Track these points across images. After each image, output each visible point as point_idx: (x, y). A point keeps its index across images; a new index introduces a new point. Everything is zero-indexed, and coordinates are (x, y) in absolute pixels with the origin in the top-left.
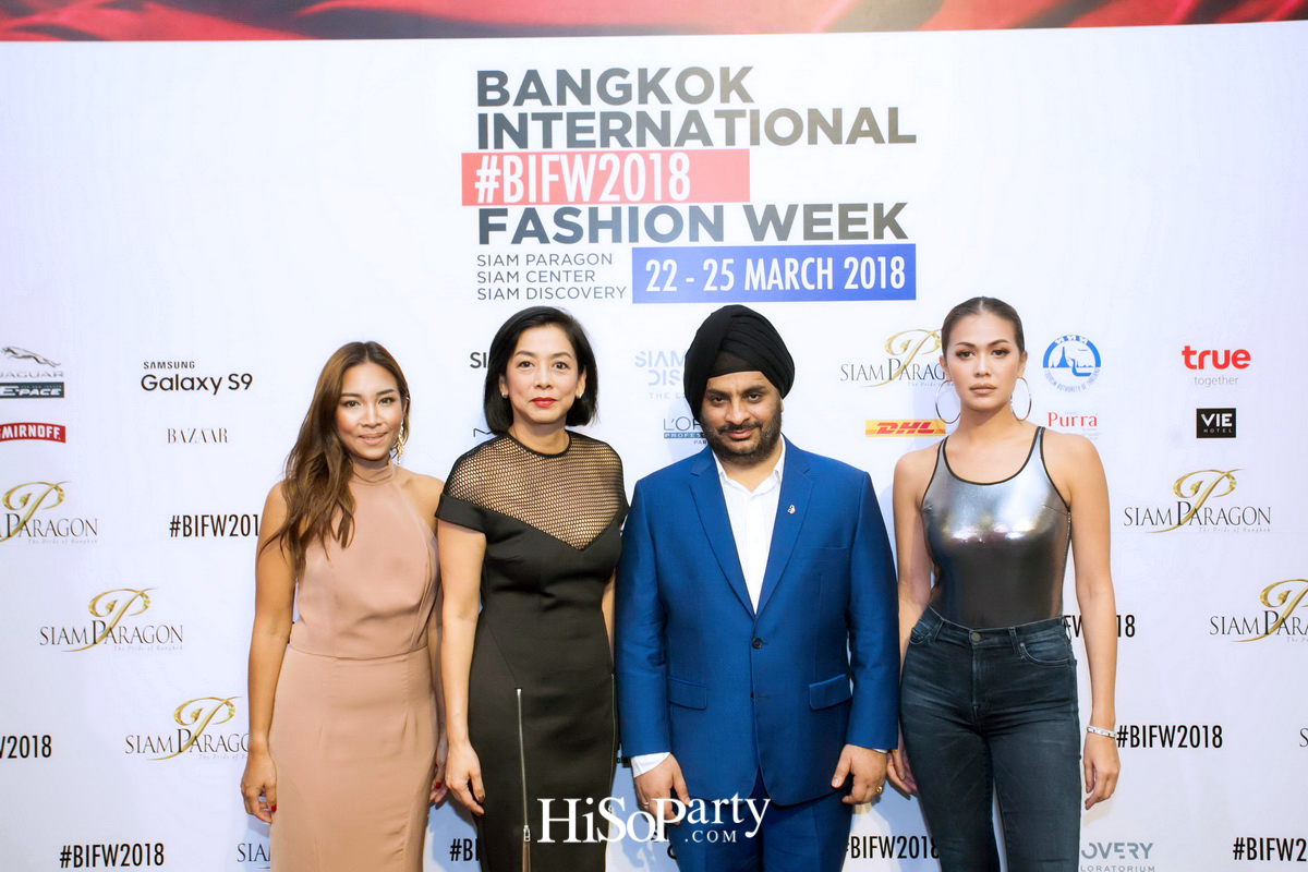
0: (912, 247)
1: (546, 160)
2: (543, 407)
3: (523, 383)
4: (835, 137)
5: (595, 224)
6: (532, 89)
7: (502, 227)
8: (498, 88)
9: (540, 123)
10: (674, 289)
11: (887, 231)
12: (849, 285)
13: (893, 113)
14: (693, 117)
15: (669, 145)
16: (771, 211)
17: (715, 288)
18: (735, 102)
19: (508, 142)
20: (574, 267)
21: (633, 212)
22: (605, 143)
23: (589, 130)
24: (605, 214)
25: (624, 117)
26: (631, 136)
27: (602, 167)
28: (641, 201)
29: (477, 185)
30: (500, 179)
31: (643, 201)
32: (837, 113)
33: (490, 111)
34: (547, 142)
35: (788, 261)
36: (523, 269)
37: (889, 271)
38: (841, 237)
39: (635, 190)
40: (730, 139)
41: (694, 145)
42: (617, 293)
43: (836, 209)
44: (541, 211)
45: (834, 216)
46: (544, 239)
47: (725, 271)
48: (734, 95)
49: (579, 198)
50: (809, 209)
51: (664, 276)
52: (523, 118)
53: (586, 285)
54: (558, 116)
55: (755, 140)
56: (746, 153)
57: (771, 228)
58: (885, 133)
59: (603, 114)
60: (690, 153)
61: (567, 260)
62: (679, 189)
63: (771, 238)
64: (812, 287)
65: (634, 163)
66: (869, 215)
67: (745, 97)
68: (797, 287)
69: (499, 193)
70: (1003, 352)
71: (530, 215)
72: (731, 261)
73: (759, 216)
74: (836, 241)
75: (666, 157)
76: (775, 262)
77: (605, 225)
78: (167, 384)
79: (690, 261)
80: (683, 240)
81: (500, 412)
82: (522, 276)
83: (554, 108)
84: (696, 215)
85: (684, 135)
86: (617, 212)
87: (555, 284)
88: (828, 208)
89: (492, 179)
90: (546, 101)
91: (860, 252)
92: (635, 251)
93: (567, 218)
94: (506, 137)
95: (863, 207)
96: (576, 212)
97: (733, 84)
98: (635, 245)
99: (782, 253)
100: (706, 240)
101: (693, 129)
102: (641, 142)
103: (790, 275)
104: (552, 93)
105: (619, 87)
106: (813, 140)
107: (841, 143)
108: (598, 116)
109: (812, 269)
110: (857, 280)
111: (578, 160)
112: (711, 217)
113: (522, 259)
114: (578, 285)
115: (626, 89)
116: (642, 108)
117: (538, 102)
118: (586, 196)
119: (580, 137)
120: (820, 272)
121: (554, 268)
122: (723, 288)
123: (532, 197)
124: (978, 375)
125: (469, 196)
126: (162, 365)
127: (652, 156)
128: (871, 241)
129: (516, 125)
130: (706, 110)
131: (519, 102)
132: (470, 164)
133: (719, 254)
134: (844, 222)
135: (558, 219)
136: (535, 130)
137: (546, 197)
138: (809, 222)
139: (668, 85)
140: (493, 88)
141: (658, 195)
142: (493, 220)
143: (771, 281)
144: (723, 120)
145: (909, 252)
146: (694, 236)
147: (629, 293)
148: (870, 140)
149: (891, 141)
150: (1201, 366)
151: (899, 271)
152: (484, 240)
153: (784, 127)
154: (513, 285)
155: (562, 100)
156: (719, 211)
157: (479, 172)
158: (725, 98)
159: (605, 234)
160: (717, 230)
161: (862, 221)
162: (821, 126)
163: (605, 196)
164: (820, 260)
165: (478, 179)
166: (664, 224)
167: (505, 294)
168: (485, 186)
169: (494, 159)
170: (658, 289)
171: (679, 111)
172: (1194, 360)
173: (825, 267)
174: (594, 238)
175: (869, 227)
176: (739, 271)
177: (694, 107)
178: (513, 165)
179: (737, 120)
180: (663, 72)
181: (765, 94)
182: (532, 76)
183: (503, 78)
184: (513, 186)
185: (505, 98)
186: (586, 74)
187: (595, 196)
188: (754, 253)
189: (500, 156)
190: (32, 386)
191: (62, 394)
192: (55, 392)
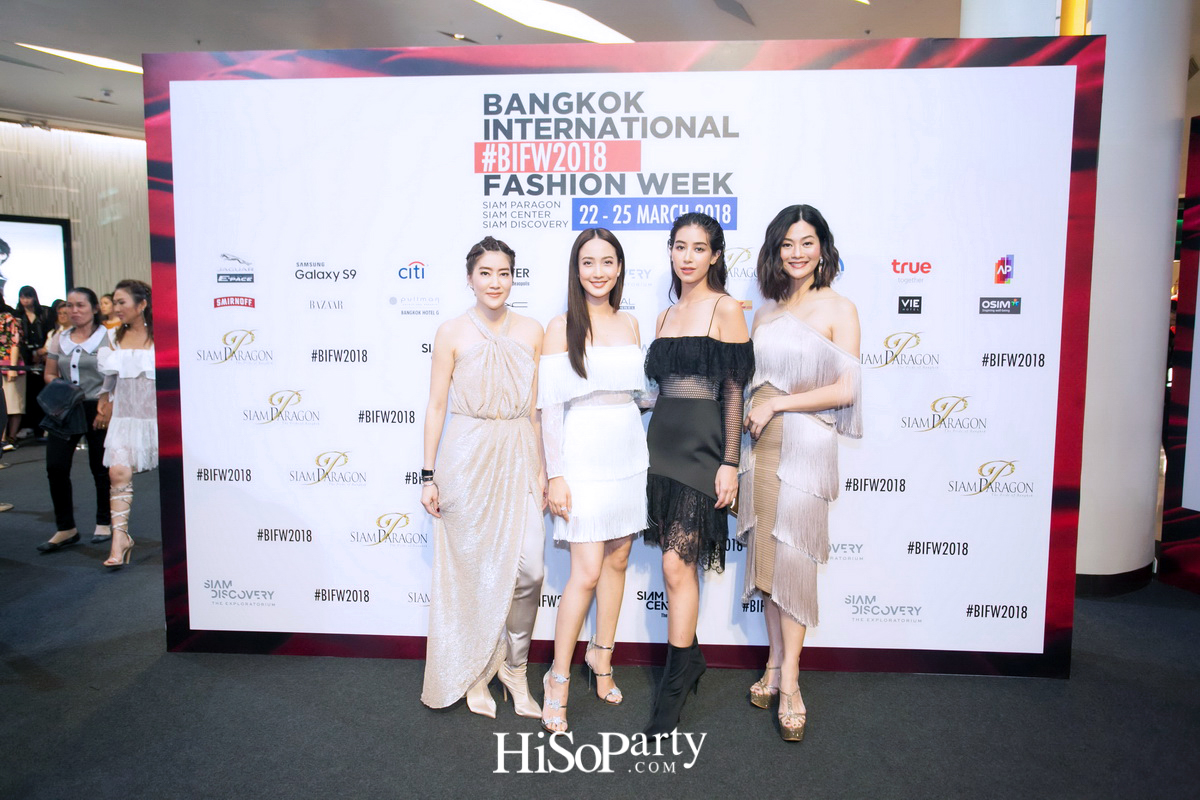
0: (736, 199)
1: (523, 146)
4: (692, 134)
5: (551, 184)
6: (515, 105)
7: (497, 186)
8: (496, 104)
9: (520, 125)
11: (721, 189)
13: (726, 119)
14: (609, 121)
15: (594, 138)
16: (653, 177)
17: (620, 222)
18: (633, 113)
19: (501, 135)
20: (539, 209)
21: (573, 177)
22: (557, 137)
23: (548, 129)
24: (557, 179)
25: (568, 122)
26: (572, 132)
27: (555, 150)
28: (577, 171)
29: (483, 161)
30: (496, 157)
32: (693, 120)
33: (491, 118)
34: (524, 136)
35: (662, 207)
36: (509, 210)
37: (721, 213)
38: (694, 193)
39: (574, 164)
40: (630, 135)
41: (609, 138)
42: (563, 225)
43: (691, 176)
44: (519, 176)
45: (690, 180)
46: (521, 193)
47: (625, 212)
48: (632, 108)
49: (542, 169)
50: (676, 176)
51: (590, 214)
52: (510, 122)
53: (545, 220)
54: (530, 121)
55: (644, 135)
56: (639, 143)
57: (653, 187)
58: (721, 132)
59: (556, 120)
60: (606, 142)
61: (534, 204)
62: (600, 164)
63: (653, 193)
65: (574, 149)
66: (710, 180)
67: (639, 110)
69: (495, 166)
71: (514, 178)
72: (629, 206)
73: (646, 180)
74: (691, 195)
75: (592, 145)
76: (655, 206)
77: (557, 184)
78: (309, 275)
79: (605, 206)
80: (601, 194)
82: (508, 214)
83: (528, 116)
84: (609, 179)
85: (603, 132)
86: (563, 177)
87: (527, 219)
88: (687, 175)
89: (492, 157)
90: (523, 112)
91: (704, 202)
92: (573, 199)
93: (535, 180)
94: (500, 132)
95: (707, 175)
96: (540, 177)
97: (632, 102)
99: (658, 202)
100: (615, 193)
101: (609, 129)
102: (578, 135)
103: (664, 215)
104: (527, 107)
105: (565, 104)
106: (678, 135)
107: (694, 136)
108: (553, 121)
111: (542, 146)
112: (618, 181)
113: (509, 204)
115: (570, 105)
116: (579, 116)
117: (519, 112)
118: (546, 168)
119: (542, 133)
121: (527, 210)
122: (625, 222)
123: (515, 168)
125: (479, 168)
126: (306, 264)
127: (584, 144)
128: (711, 195)
129: (506, 126)
130: (616, 117)
131: (508, 112)
132: (479, 149)
133: (622, 202)
134: (696, 184)
135: (530, 181)
136: (517, 129)
137: (523, 168)
138: (675, 184)
139: (594, 102)
140: (492, 104)
141: (587, 167)
142: (492, 181)
143: (653, 218)
144: (626, 123)
145: (733, 202)
146: (608, 191)
147: (570, 225)
148: (712, 135)
149: (724, 136)
150: (903, 272)
151: (727, 213)
152: (487, 193)
153: (661, 127)
154: (503, 219)
155: (532, 111)
156: (622, 177)
157: (484, 154)
158: (627, 110)
159: (556, 190)
160: (621, 188)
161: (706, 183)
162: (684, 127)
163: (557, 167)
164: (681, 206)
165: (484, 157)
166: (591, 184)
167: (498, 224)
168: (488, 162)
169: (493, 146)
170: (586, 222)
171: (600, 118)
172: (899, 268)
174: (550, 192)
175: (710, 187)
176: (634, 212)
177: (609, 115)
178: (504, 150)
179: (634, 123)
180: (591, 95)
181: (651, 108)
182: (515, 97)
183: (498, 98)
184: (504, 162)
185: (499, 110)
186: (546, 96)
187: (551, 168)
188: (643, 202)
189: (497, 144)
190: (236, 276)
191: (252, 281)
192: (249, 279)
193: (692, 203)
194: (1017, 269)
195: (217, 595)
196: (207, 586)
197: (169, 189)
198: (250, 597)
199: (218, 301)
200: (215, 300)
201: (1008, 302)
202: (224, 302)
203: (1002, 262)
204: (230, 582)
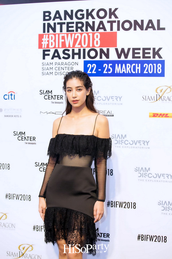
0: (164, 61)
1: (61, 35)
4: (142, 28)
5: (74, 54)
6: (57, 16)
7: (48, 55)
8: (49, 16)
9: (59, 25)
10: (95, 72)
11: (156, 56)
12: (145, 72)
13: (159, 21)
14: (101, 23)
15: (94, 31)
16: (123, 50)
17: (107, 72)
18: (113, 18)
19: (51, 31)
20: (68, 66)
21: (84, 50)
22: (77, 31)
23: (73, 27)
24: (76, 51)
25: (82, 23)
26: (84, 28)
27: (76, 37)
29: (42, 43)
30: (48, 41)
31: (87, 47)
32: (142, 21)
33: (46, 22)
34: (61, 31)
35: (128, 65)
37: (157, 68)
38: (143, 58)
39: (85, 44)
40: (112, 29)
41: (101, 31)
43: (142, 49)
44: (59, 50)
45: (141, 51)
46: (60, 58)
47: (109, 68)
48: (113, 16)
49: (69, 46)
50: (134, 49)
51: (92, 69)
52: (55, 24)
54: (64, 23)
55: (118, 29)
56: (116, 33)
57: (123, 55)
58: (156, 27)
59: (76, 22)
60: (100, 33)
61: (66, 64)
62: (97, 44)
63: (123, 58)
65: (85, 36)
66: (151, 51)
67: (116, 17)
68: (130, 72)
69: (48, 45)
71: (56, 51)
72: (111, 65)
73: (120, 51)
74: (141, 59)
75: (93, 34)
76: (124, 65)
77: (76, 54)
80: (98, 59)
82: (54, 69)
83: (63, 21)
84: (102, 51)
85: (99, 28)
86: (80, 50)
88: (139, 49)
89: (46, 41)
90: (61, 19)
91: (148, 62)
92: (84, 61)
93: (66, 52)
94: (50, 29)
95: (149, 49)
96: (69, 50)
97: (113, 13)
98: (85, 60)
99: (126, 62)
100: (104, 58)
101: (101, 26)
102: (87, 30)
103: (128, 69)
104: (63, 17)
105: (81, 15)
106: (135, 29)
107: (143, 30)
108: (75, 23)
109: (134, 67)
110: (147, 71)
111: (69, 35)
112: (106, 52)
113: (54, 64)
115: (83, 15)
116: (87, 20)
117: (59, 19)
118: (71, 46)
119: (70, 29)
120: (137, 68)
121: (62, 66)
122: (109, 72)
123: (57, 46)
125: (40, 46)
127: (90, 34)
128: (152, 59)
130: (105, 21)
131: (54, 20)
132: (41, 37)
133: (108, 62)
134: (144, 53)
135: (64, 52)
136: (58, 27)
137: (60, 46)
138: (134, 53)
139: (94, 13)
140: (47, 16)
141: (91, 45)
142: (46, 53)
143: (123, 71)
144: (110, 24)
145: (162, 63)
146: (101, 57)
148: (152, 29)
149: (158, 29)
151: (160, 68)
152: (44, 58)
153: (127, 25)
154: (51, 71)
155: (65, 19)
156: (108, 50)
157: (43, 39)
158: (110, 17)
159: (76, 57)
160: (107, 56)
161: (149, 53)
162: (137, 25)
163: (77, 45)
164: (137, 65)
165: (43, 41)
166: (93, 54)
167: (49, 73)
168: (44, 43)
169: (47, 35)
170: (91, 72)
171: (97, 21)
173: (138, 67)
174: (73, 58)
175: (151, 55)
176: (113, 67)
177: (101, 20)
178: (52, 37)
179: (113, 23)
180: (93, 10)
181: (122, 16)
182: (58, 12)
183: (50, 13)
184: (52, 43)
185: (50, 18)
186: (72, 11)
187: (74, 45)
188: (118, 62)
189: (49, 35)
193: (142, 63)
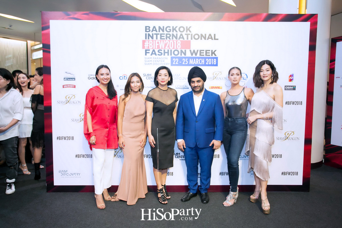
0: (217, 57)
1: (156, 41)
2: (163, 82)
3: (160, 78)
4: (205, 39)
6: (154, 29)
7: (149, 53)
9: (156, 35)
10: (178, 64)
11: (213, 55)
13: (215, 35)
14: (181, 35)
15: (177, 39)
16: (194, 51)
17: (184, 64)
18: (188, 32)
19: (150, 38)
20: (161, 60)
21: (171, 51)
22: (166, 39)
23: (164, 36)
24: (166, 51)
25: (170, 35)
26: (171, 38)
27: (166, 43)
28: (172, 49)
29: (145, 45)
30: (149, 44)
32: (205, 35)
33: (147, 33)
34: (157, 38)
35: (197, 59)
37: (213, 61)
38: (206, 56)
39: (171, 47)
40: (188, 39)
41: (182, 39)
42: (168, 64)
44: (155, 50)
45: (205, 52)
46: (156, 55)
47: (186, 61)
48: (188, 31)
49: (162, 48)
50: (200, 51)
51: (176, 61)
52: (153, 34)
54: (159, 34)
55: (192, 39)
56: (190, 41)
57: (194, 54)
58: (213, 38)
60: (181, 41)
61: (160, 58)
62: (179, 47)
64: (201, 64)
65: (171, 42)
66: (210, 52)
67: (190, 32)
68: (198, 64)
69: (148, 47)
70: (238, 75)
71: (154, 51)
72: (187, 59)
73: (192, 52)
74: (205, 56)
75: (177, 41)
77: (166, 53)
78: (92, 78)
79: (181, 59)
80: (179, 55)
81: (157, 83)
82: (152, 61)
83: (158, 33)
84: (182, 51)
86: (168, 50)
87: (158, 62)
88: (204, 51)
89: (147, 44)
90: (157, 32)
91: (209, 58)
92: (171, 57)
93: (160, 51)
96: (161, 50)
97: (188, 29)
98: (171, 56)
99: (196, 58)
100: (183, 55)
101: (181, 37)
102: (173, 39)
103: (197, 62)
105: (169, 29)
106: (201, 39)
108: (165, 34)
109: (201, 61)
110: (208, 63)
111: (162, 41)
113: (152, 58)
114: (161, 63)
115: (170, 30)
116: (173, 33)
117: (155, 31)
118: (163, 48)
119: (162, 38)
120: (202, 61)
121: (158, 60)
122: (186, 64)
123: (154, 48)
124: (234, 78)
125: (143, 47)
126: (91, 75)
127: (174, 41)
128: (211, 56)
129: (151, 36)
130: (184, 34)
131: (152, 31)
132: (144, 42)
133: (185, 58)
135: (158, 51)
137: (156, 48)
138: (200, 53)
139: (177, 29)
140: (148, 29)
141: (175, 48)
142: (147, 51)
143: (194, 63)
144: (186, 35)
145: (217, 58)
146: (181, 55)
147: (170, 64)
148: (211, 39)
149: (214, 40)
151: (215, 61)
152: (146, 55)
153: (196, 37)
155: (159, 31)
156: (185, 51)
157: (145, 43)
160: (185, 54)
162: (203, 37)
163: (166, 48)
164: (202, 59)
165: (145, 44)
166: (176, 53)
167: (149, 64)
168: (146, 46)
169: (148, 41)
170: (175, 64)
171: (179, 34)
173: (203, 60)
174: (164, 55)
175: (210, 54)
176: (189, 61)
177: (181, 33)
178: (151, 42)
179: (189, 35)
180: (176, 27)
181: (194, 31)
182: (154, 27)
183: (149, 27)
184: (151, 46)
185: (150, 31)
186: (163, 27)
187: (165, 48)
188: (191, 58)
189: (149, 41)
190: (70, 78)
191: (75, 80)
192: (74, 79)
193: (205, 58)
194: (295, 78)
195: (63, 174)
196: (60, 172)
197: (49, 52)
198: (73, 175)
199: (64, 86)
200: (63, 86)
201: (292, 87)
202: (66, 86)
203: (291, 76)
204: (67, 171)
